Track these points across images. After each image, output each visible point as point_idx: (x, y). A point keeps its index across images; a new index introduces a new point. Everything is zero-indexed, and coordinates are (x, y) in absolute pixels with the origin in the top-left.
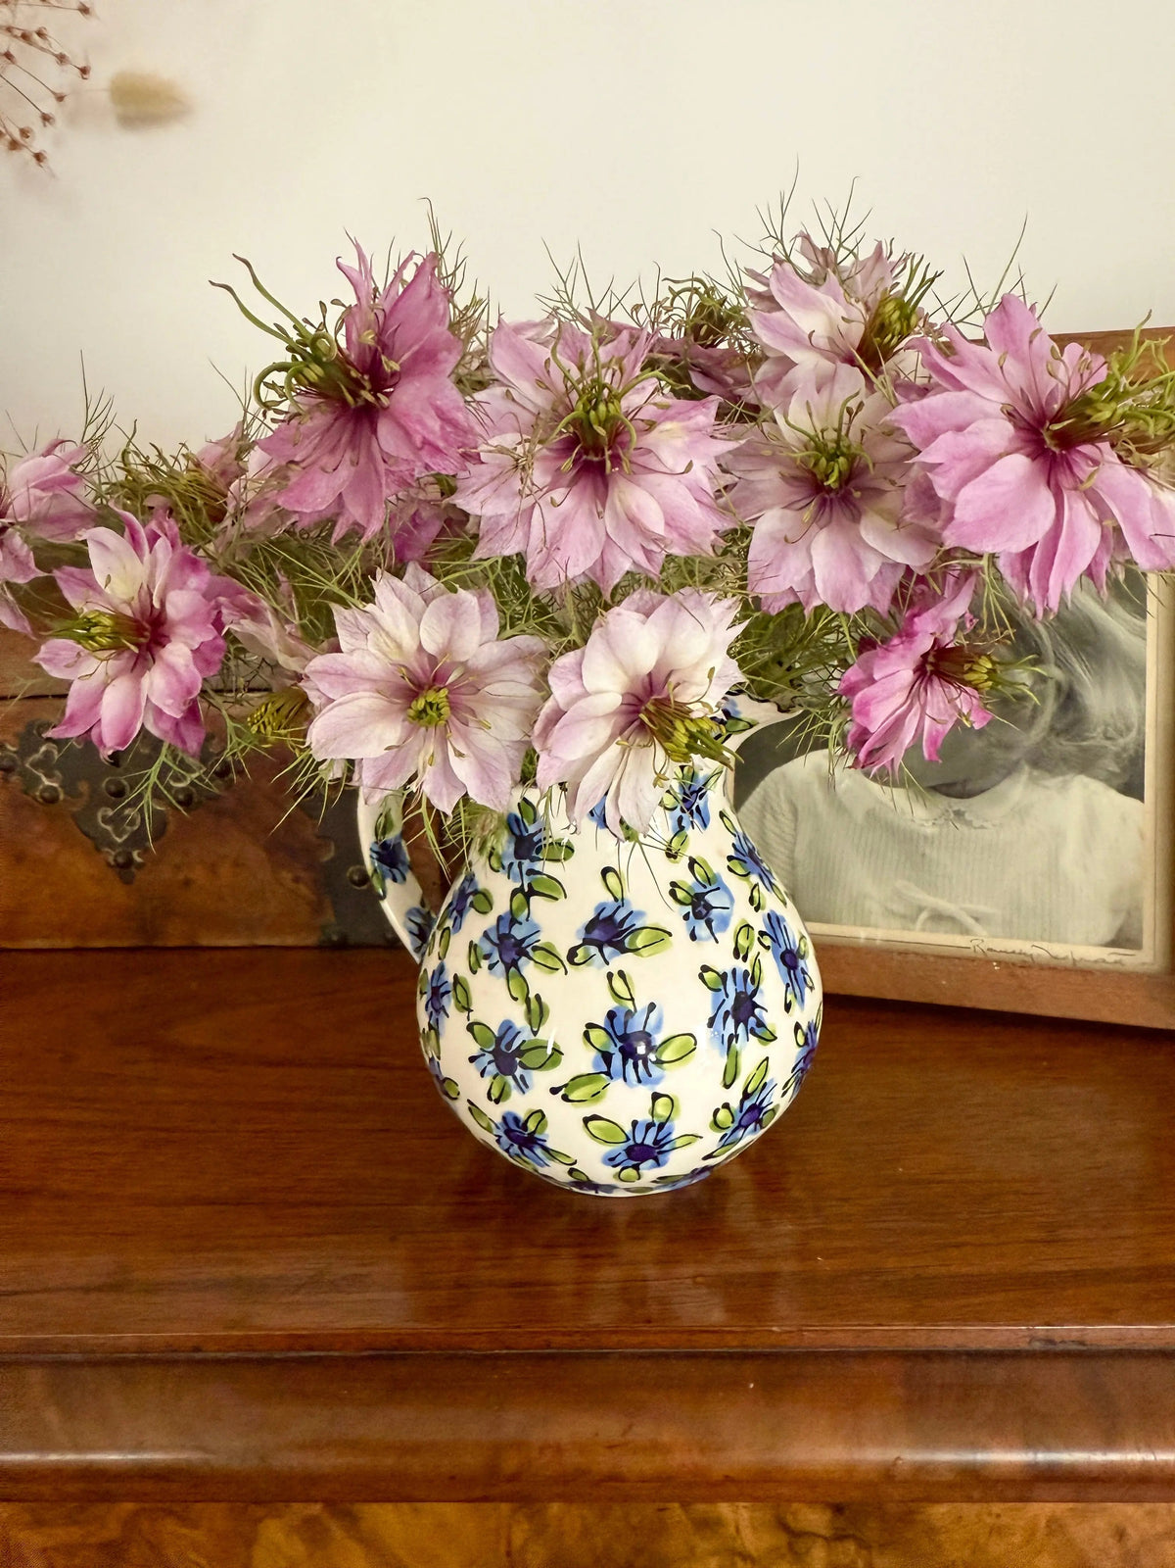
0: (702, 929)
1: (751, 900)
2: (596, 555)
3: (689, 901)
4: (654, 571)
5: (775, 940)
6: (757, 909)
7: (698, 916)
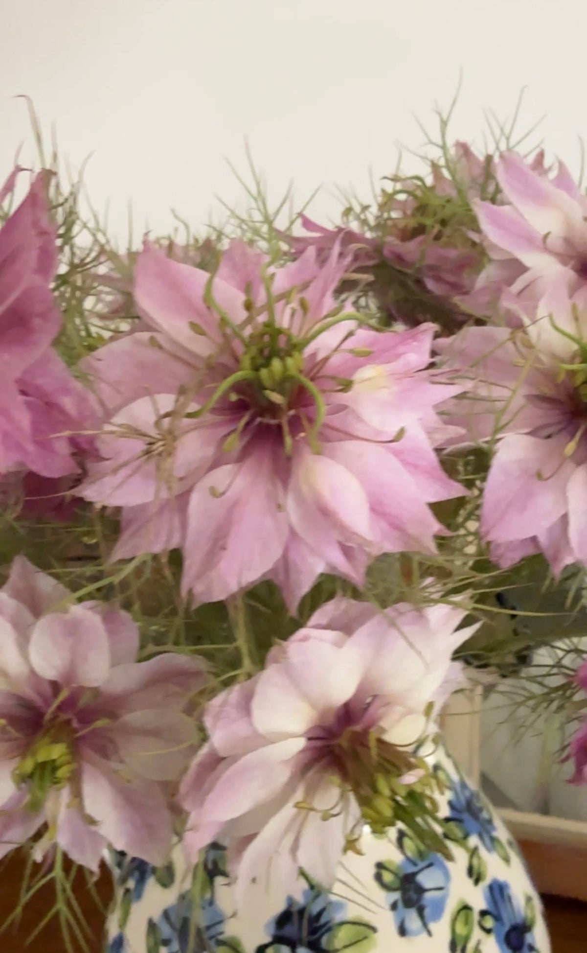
0: (413, 921)
1: (470, 871)
2: (276, 554)
3: (397, 884)
4: (356, 575)
5: (497, 918)
6: (477, 881)
7: (408, 903)
